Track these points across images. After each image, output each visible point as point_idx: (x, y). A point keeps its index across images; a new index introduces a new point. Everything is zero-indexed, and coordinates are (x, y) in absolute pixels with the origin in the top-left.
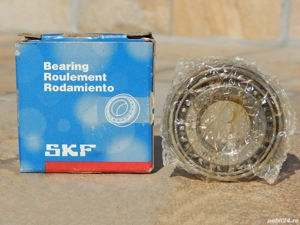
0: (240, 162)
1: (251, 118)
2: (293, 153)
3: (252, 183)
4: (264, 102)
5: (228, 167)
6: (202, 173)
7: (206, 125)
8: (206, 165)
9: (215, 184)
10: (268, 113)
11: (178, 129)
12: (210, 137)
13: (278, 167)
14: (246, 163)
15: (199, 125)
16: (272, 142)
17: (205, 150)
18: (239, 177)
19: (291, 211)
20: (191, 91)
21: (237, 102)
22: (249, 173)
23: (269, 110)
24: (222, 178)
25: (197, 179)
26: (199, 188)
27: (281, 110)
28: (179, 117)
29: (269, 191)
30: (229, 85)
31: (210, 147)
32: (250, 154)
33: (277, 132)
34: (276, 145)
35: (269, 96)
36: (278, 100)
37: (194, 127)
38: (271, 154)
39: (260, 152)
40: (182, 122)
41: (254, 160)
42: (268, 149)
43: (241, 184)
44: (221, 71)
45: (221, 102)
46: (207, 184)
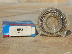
0: (56, 32)
1: (59, 21)
2: (69, 30)
3: (59, 37)
4: (62, 17)
5: (53, 33)
6: (47, 35)
7: (48, 23)
8: (48, 33)
9: (50, 37)
10: (63, 20)
11: (41, 24)
12: (49, 26)
13: (65, 33)
14: (58, 32)
15: (46, 23)
16: (64, 27)
17: (48, 29)
18: (56, 35)
19: (68, 43)
20: (44, 15)
21: (55, 17)
22: (58, 35)
23: (63, 19)
24: (52, 36)
25: (46, 36)
26: (47, 38)
27: (66, 19)
28: (41, 21)
29: (63, 39)
30: (53, 14)
31: (49, 28)
32: (58, 30)
33: (65, 25)
34: (65, 28)
35: (63, 16)
36: (65, 17)
37: (45, 24)
38: (64, 30)
39: (61, 29)
40: (42, 23)
41: (59, 31)
42: (63, 29)
43: (56, 37)
44: (51, 10)
45: (51, 18)
46: (48, 37)
